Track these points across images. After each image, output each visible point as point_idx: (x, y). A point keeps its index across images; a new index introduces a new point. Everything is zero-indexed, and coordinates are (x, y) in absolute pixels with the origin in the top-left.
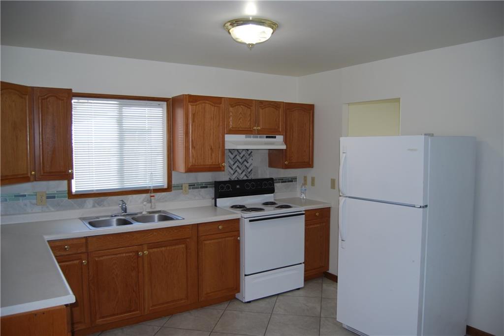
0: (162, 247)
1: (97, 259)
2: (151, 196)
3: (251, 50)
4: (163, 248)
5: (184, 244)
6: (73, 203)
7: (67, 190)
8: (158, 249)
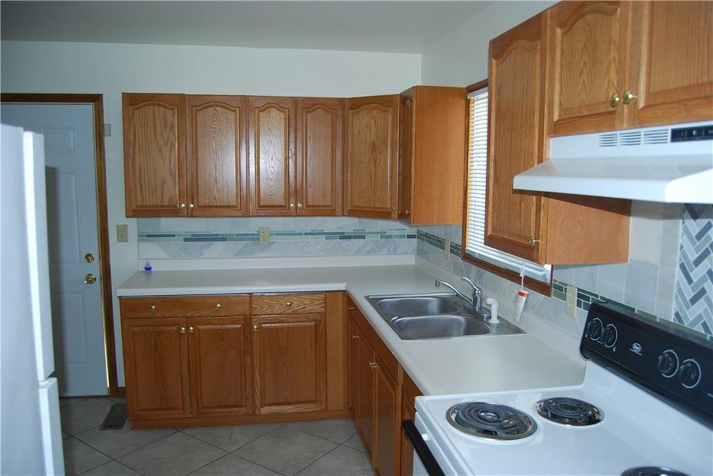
2: (520, 293)
6: (463, 267)
7: (461, 243)
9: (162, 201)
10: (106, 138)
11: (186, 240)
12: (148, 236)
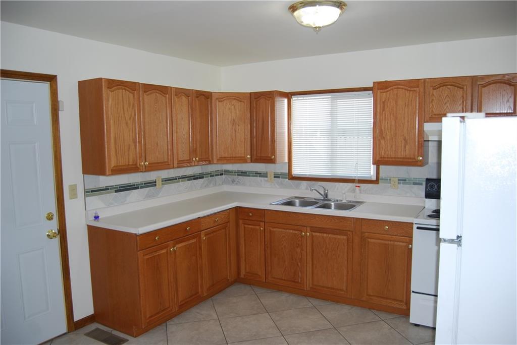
0: (324, 233)
1: (271, 229)
2: (356, 186)
3: (317, 33)
4: (325, 235)
5: (345, 235)
6: (292, 184)
7: (287, 172)
8: (320, 234)
9: (129, 162)
10: (60, 112)
11: (116, 191)
12: (92, 191)
